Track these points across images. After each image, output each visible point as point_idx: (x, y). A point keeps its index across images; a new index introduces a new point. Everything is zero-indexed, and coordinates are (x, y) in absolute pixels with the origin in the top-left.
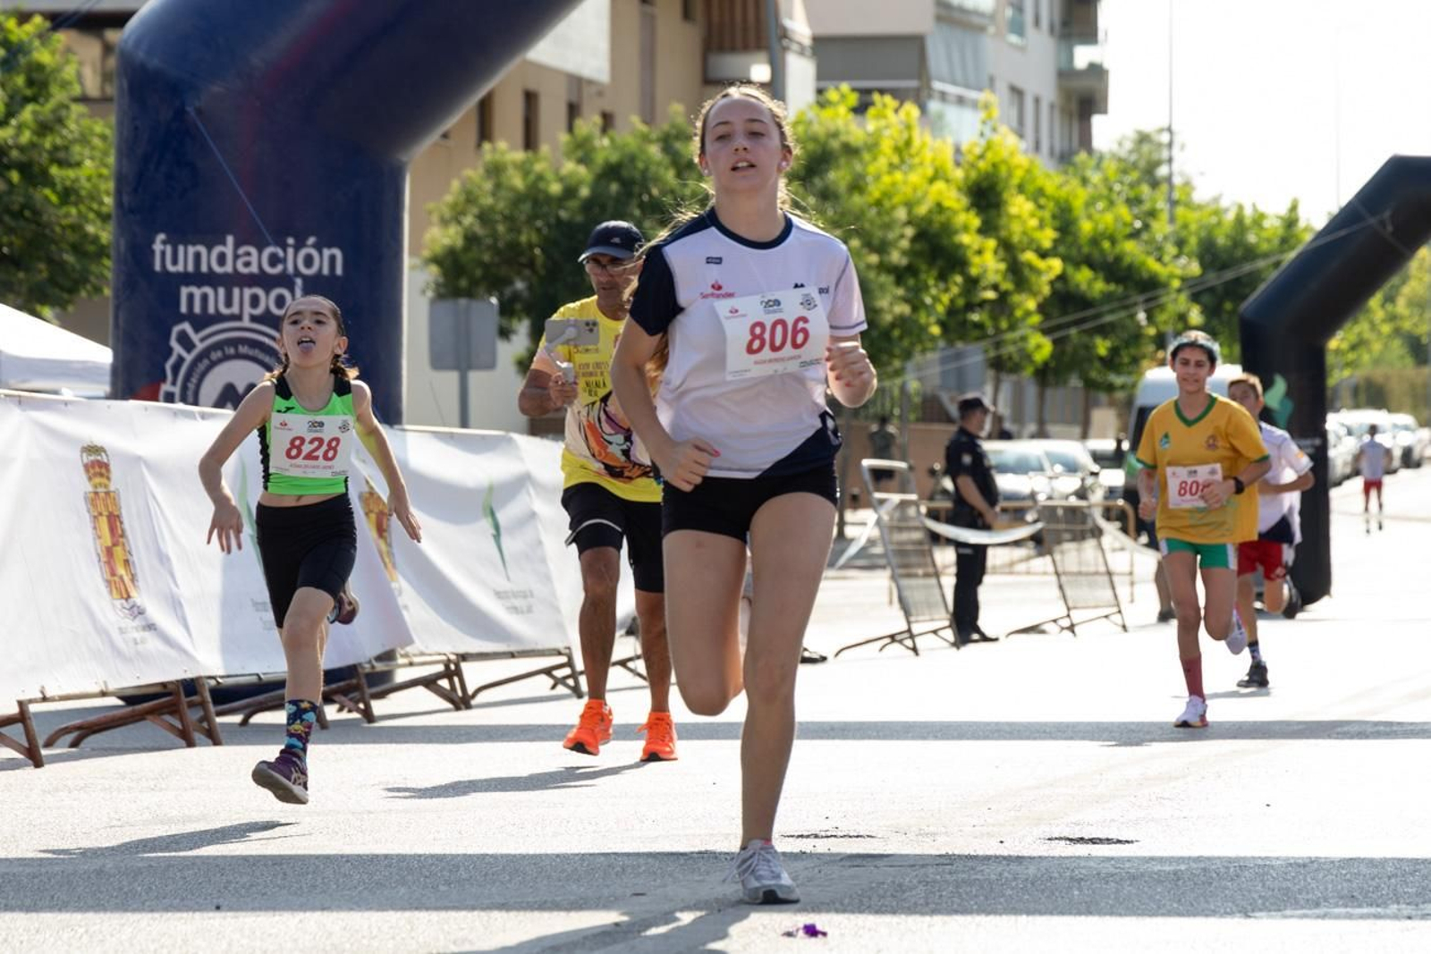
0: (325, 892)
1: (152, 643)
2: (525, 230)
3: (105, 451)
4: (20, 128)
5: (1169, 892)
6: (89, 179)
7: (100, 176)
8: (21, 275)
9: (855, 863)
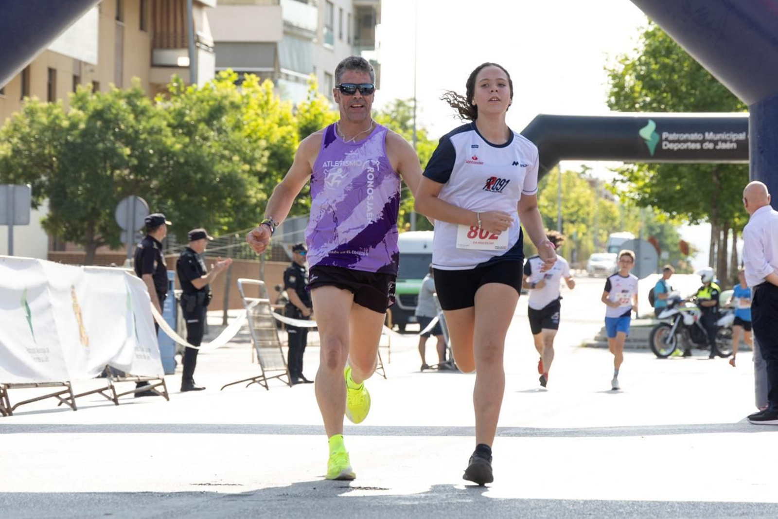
2: (47, 147)
9: (232, 499)
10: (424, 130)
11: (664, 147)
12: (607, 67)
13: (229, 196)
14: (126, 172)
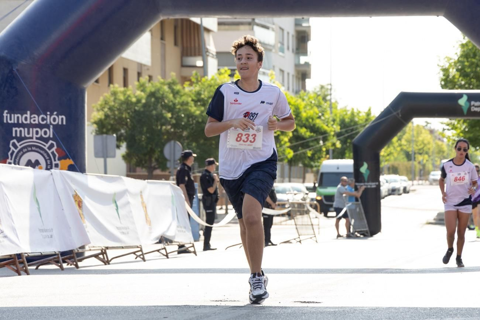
1: (6, 242)
2: (124, 113)
10: (336, 102)
11: (472, 110)
12: (439, 64)
14: (169, 127)
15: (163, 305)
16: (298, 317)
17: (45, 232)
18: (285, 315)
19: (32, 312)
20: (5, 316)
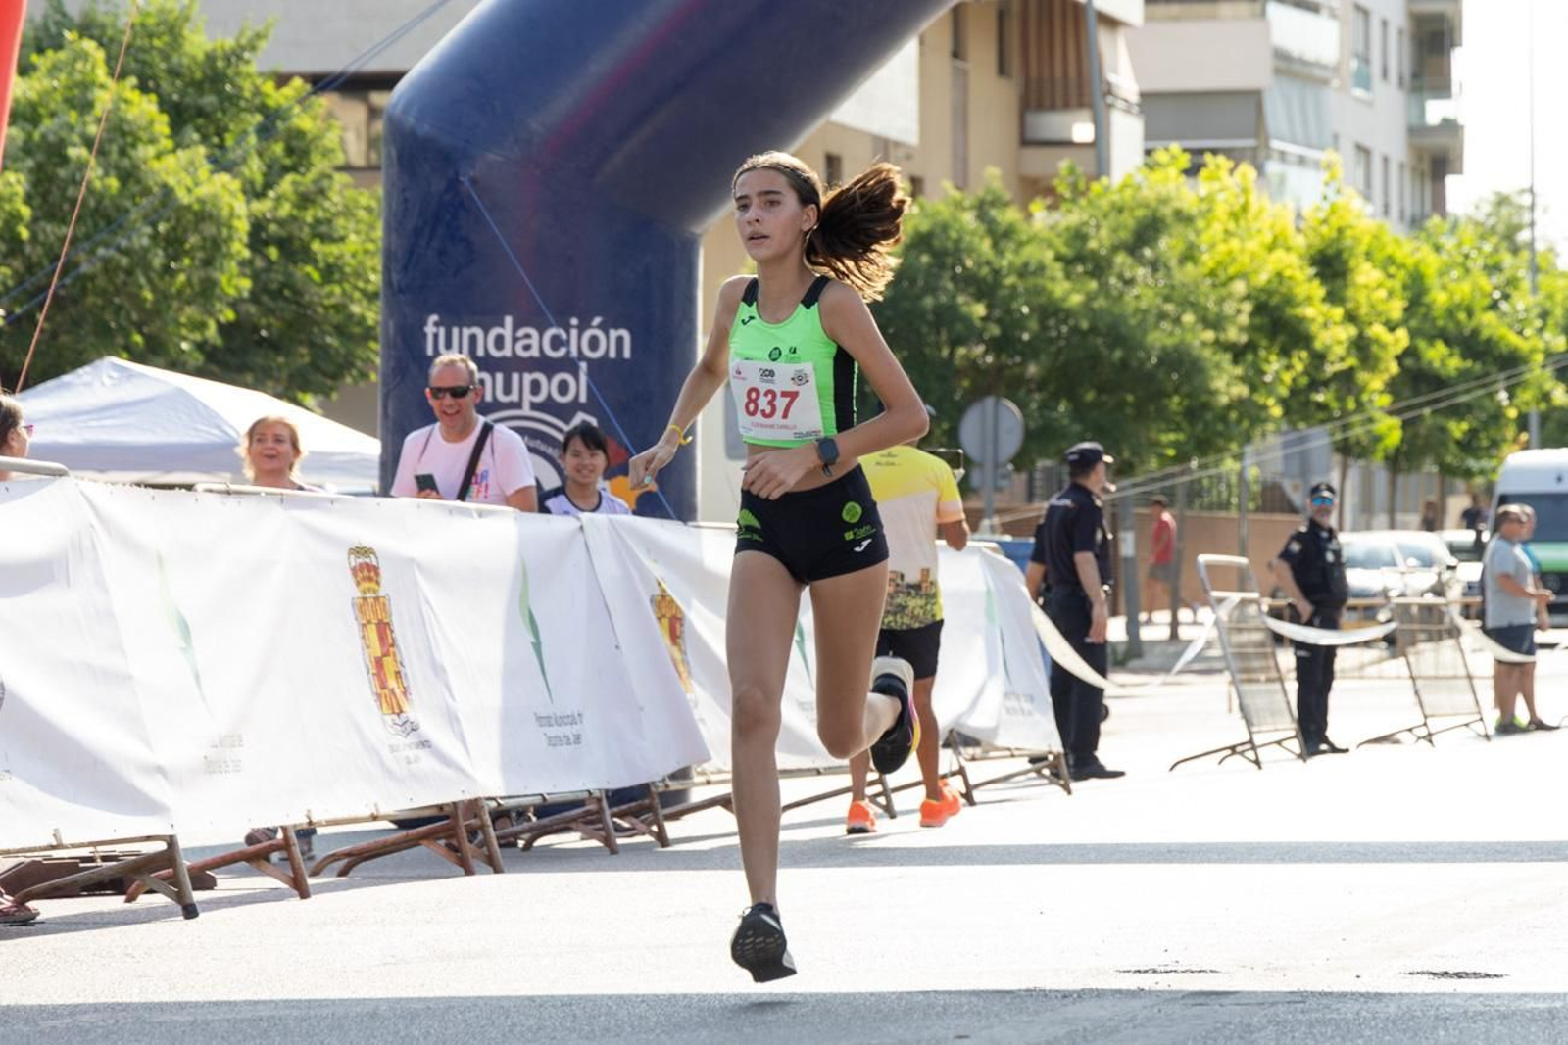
0: (618, 1035)
1: (426, 761)
3: (374, 553)
4: (279, 199)
5: (1544, 1033)
6: (354, 255)
7: (366, 252)
8: (281, 360)
9: (1198, 1001)
10: (1551, 250)
13: (1176, 391)
14: (980, 349)
15: (952, 989)
16: (1421, 1034)
17: (560, 725)
18: (1376, 1025)
19: (507, 1017)
20: (417, 1033)
